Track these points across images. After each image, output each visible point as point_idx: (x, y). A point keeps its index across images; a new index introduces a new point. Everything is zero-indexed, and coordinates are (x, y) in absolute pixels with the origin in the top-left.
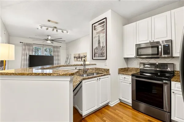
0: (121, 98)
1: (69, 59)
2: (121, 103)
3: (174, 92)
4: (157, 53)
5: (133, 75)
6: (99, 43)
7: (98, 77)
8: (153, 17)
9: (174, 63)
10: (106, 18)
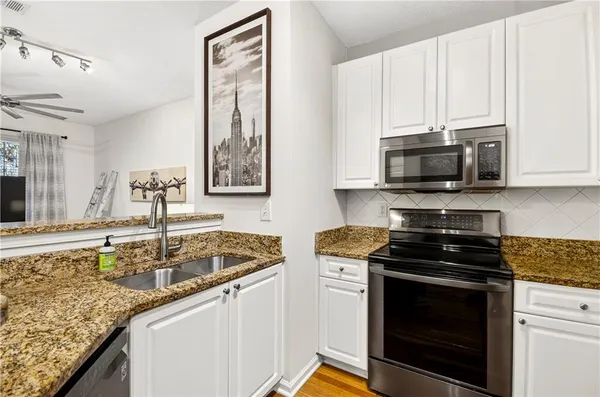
0: (327, 352)
1: (106, 194)
2: (327, 373)
3: (523, 322)
4: (455, 173)
5: (372, 260)
6: (237, 123)
7: (230, 279)
8: (442, 39)
9: (502, 210)
10: (266, 12)
